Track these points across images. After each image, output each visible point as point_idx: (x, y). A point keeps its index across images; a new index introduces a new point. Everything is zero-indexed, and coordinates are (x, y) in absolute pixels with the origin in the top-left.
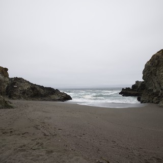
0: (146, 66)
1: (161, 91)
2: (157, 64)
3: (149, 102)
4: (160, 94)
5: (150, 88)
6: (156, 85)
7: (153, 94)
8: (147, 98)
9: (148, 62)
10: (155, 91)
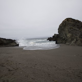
0: (60, 26)
1: (66, 38)
2: (65, 25)
3: (61, 43)
4: (66, 39)
5: (61, 37)
6: (64, 35)
7: (63, 39)
8: (60, 41)
9: (61, 24)
10: (64, 38)
